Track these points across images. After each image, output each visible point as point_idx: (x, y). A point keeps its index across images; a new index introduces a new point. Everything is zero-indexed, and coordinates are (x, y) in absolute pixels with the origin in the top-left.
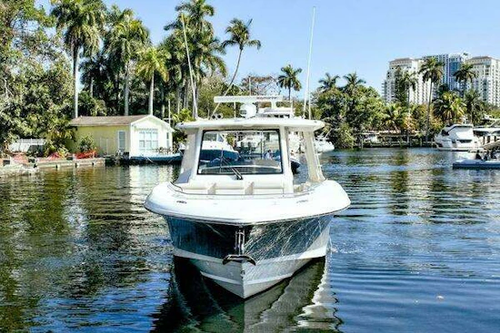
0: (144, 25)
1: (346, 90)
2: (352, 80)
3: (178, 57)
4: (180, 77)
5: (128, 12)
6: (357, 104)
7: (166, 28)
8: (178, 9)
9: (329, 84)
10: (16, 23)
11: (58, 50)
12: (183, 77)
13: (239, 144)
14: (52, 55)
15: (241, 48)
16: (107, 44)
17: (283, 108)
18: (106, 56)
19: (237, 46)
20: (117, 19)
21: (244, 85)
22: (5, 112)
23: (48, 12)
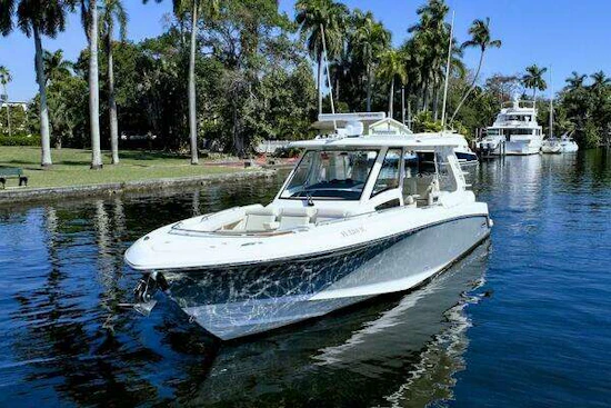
0: (386, 27)
1: (593, 89)
2: (599, 78)
3: (418, 60)
4: (420, 80)
5: (369, 15)
6: (604, 103)
7: (410, 31)
8: (419, 12)
9: (576, 83)
10: (262, 29)
11: (301, 55)
12: (423, 80)
13: (478, 146)
14: (296, 60)
15: (483, 49)
16: (350, 47)
17: (525, 109)
18: (350, 60)
19: (480, 47)
20: (360, 22)
21: (489, 85)
22: (252, 115)
23: (292, 18)
